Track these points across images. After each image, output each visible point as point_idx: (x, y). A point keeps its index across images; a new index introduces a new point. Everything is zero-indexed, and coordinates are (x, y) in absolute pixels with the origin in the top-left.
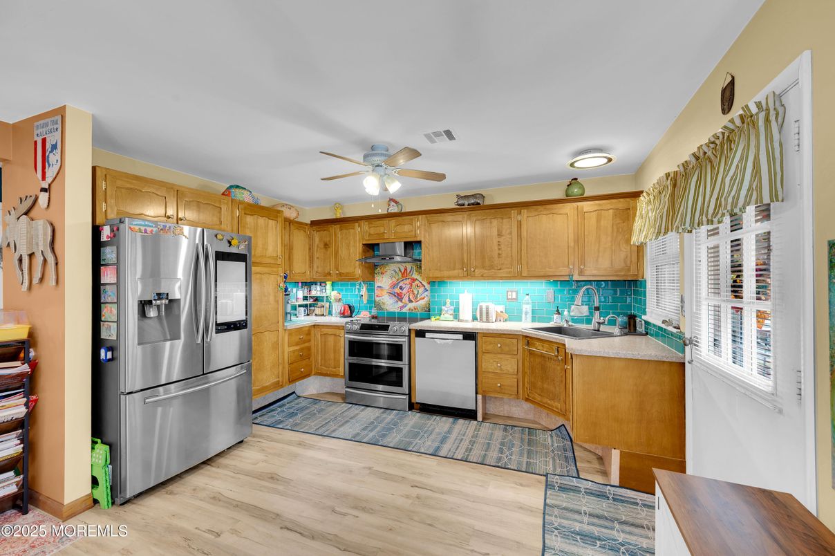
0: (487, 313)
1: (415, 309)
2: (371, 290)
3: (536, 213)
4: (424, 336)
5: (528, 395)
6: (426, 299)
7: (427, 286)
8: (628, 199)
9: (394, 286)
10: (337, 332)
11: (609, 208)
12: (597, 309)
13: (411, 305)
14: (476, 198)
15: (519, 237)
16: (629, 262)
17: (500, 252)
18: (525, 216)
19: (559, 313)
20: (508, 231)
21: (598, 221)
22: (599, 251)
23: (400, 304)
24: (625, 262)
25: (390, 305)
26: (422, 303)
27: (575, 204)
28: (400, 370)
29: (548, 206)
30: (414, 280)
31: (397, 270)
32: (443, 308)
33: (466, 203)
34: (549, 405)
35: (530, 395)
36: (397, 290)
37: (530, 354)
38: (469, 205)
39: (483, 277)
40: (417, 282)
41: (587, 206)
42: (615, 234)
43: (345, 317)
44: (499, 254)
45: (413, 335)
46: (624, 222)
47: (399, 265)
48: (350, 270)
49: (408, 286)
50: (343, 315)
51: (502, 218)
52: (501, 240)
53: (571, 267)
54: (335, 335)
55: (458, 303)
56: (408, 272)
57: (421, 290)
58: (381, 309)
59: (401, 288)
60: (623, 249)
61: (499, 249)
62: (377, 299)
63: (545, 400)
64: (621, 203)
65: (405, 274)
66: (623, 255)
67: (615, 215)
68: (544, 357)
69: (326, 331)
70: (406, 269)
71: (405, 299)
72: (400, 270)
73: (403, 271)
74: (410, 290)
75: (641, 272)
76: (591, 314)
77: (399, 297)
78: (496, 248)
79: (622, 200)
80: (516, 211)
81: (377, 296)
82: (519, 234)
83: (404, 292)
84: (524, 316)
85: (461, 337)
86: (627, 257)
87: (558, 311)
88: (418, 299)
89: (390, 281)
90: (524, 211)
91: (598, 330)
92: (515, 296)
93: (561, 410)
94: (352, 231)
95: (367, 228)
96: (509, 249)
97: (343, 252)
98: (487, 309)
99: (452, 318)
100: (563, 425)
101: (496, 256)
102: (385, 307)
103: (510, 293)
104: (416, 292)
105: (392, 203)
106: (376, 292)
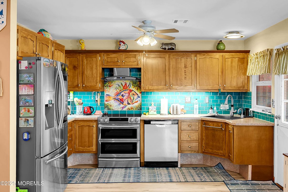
0: (177, 110)
1: (132, 108)
2: (102, 97)
3: (204, 57)
4: (150, 123)
5: (204, 150)
6: (139, 102)
7: (140, 95)
8: (244, 54)
9: (118, 94)
10: (91, 124)
11: (236, 57)
12: (232, 106)
13: (129, 106)
14: (172, 45)
15: (195, 69)
16: (244, 83)
17: (186, 76)
18: (199, 58)
19: (212, 109)
20: (190, 65)
21: (232, 63)
22: (232, 77)
23: (122, 106)
24: (242, 83)
25: (116, 107)
26: (136, 105)
27: (221, 54)
28: (135, 144)
29: (209, 54)
30: (131, 91)
31: (120, 85)
32: (150, 107)
33: (167, 48)
34: (217, 153)
35: (205, 150)
36: (120, 97)
37: (206, 129)
38: (168, 49)
39: (177, 90)
40: (133, 92)
41: (227, 55)
42: (238, 70)
43: (87, 115)
44: (185, 78)
45: (142, 123)
46: (242, 64)
48: (93, 84)
49: (127, 95)
50: (85, 113)
51: (187, 58)
52: (186, 69)
53: (220, 85)
54: (89, 126)
55: (160, 105)
56: (127, 86)
57: (136, 97)
58: (109, 109)
59: (122, 96)
60: (242, 77)
61: (185, 75)
62: (106, 103)
63: (214, 151)
64: (241, 55)
65: (125, 87)
66: (242, 80)
67: (239, 61)
68: (214, 130)
69: (82, 124)
70: (126, 84)
71: (125, 103)
72: (122, 84)
73: (124, 86)
74: (129, 97)
75: (249, 89)
76: (230, 109)
77: (121, 101)
79: (241, 54)
80: (194, 55)
81: (106, 101)
82: (195, 67)
83: (124, 98)
84: (195, 111)
86: (243, 81)
87: (211, 107)
88: (134, 102)
89: (115, 91)
90: (198, 56)
91: (233, 116)
92: (189, 100)
93: (223, 154)
94: (94, 59)
95: (106, 58)
96: (190, 75)
97: (88, 72)
98: (177, 107)
99: (155, 113)
100: (220, 163)
101: (183, 78)
102: (111, 108)
103: (187, 99)
104: (132, 98)
105: (122, 44)
106: (105, 98)
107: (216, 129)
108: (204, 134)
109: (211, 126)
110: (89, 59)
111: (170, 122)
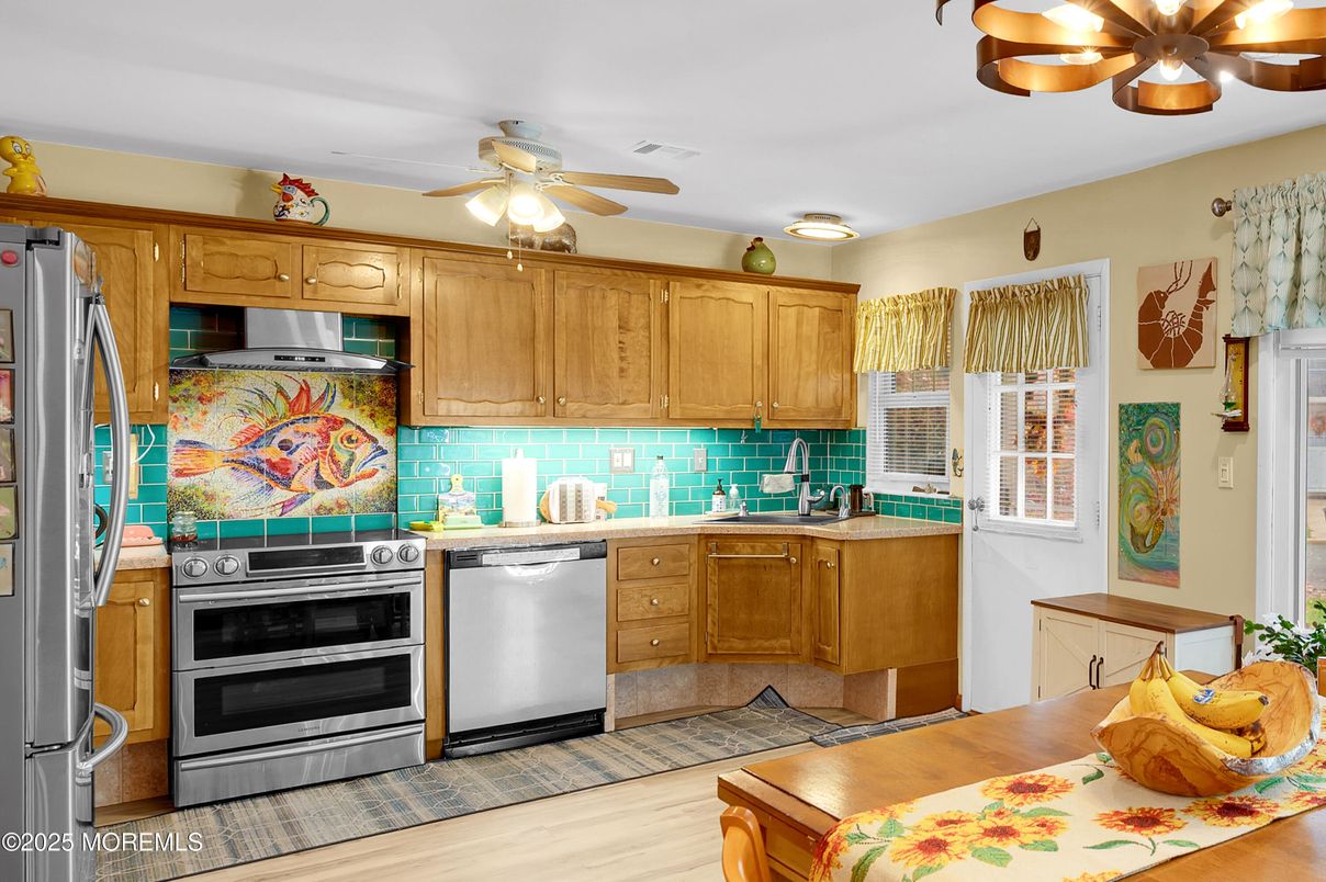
0: (579, 502)
1: (340, 506)
2: (154, 454)
3: (699, 293)
4: (478, 564)
6: (382, 477)
7: (386, 441)
8: (838, 294)
9: (255, 439)
11: (815, 304)
12: (804, 478)
13: (324, 497)
14: (559, 234)
15: (665, 336)
16: (839, 399)
17: (624, 365)
18: (678, 296)
19: (723, 493)
20: (643, 321)
21: (799, 323)
22: (799, 376)
23: (281, 494)
24: (835, 398)
25: (242, 501)
26: (366, 487)
27: (765, 288)
29: (720, 283)
30: (337, 423)
31: (271, 392)
32: (442, 497)
34: (767, 649)
35: (719, 646)
36: (272, 453)
37: (721, 568)
39: (585, 420)
40: (347, 429)
41: (782, 294)
42: (822, 350)
44: (622, 370)
45: (431, 565)
46: (833, 330)
47: (278, 376)
49: (313, 442)
51: (630, 293)
52: (627, 338)
53: (759, 404)
55: (492, 485)
56: (315, 398)
58: (200, 514)
59: (285, 446)
60: (832, 377)
61: (622, 359)
62: (180, 483)
63: (756, 643)
64: (829, 299)
66: (832, 387)
67: (822, 319)
68: (755, 566)
70: (305, 390)
71: (304, 479)
72: (281, 391)
73: (293, 395)
74: (324, 450)
76: (797, 491)
77: (280, 474)
78: (615, 355)
79: (831, 293)
80: (658, 282)
81: (180, 473)
82: (664, 330)
83: (297, 457)
86: (837, 391)
87: (719, 488)
88: (352, 476)
89: (240, 425)
90: (675, 285)
91: (809, 515)
92: (628, 462)
93: (792, 649)
95: (197, 253)
96: (644, 361)
98: (579, 492)
99: (476, 520)
100: (770, 686)
101: (615, 373)
102: (216, 507)
103: (617, 456)
104: (343, 458)
105: (299, 194)
106: (173, 461)
107: (764, 563)
108: (712, 588)
109: (744, 553)
111: (575, 553)
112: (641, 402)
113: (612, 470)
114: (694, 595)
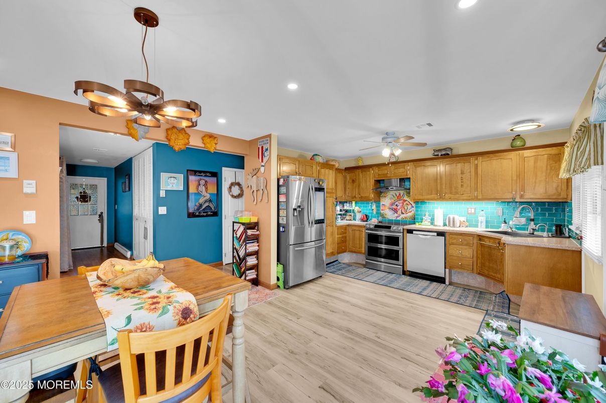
0: (454, 221)
1: (405, 218)
2: (378, 207)
3: (489, 159)
4: (412, 233)
6: (413, 212)
7: (413, 205)
8: (559, 148)
9: (392, 204)
10: (361, 229)
11: (544, 154)
12: (532, 220)
13: (403, 216)
14: (446, 151)
15: (476, 174)
16: (559, 189)
18: (481, 161)
19: (506, 223)
20: (469, 171)
21: (536, 162)
22: (535, 182)
23: (396, 215)
24: (557, 189)
25: (390, 215)
26: (410, 214)
27: (517, 152)
28: (397, 252)
29: (497, 154)
30: (405, 201)
31: (394, 195)
32: (424, 218)
33: (440, 154)
34: (493, 276)
35: (481, 271)
36: (394, 207)
37: (482, 246)
38: (441, 155)
39: (450, 199)
40: (407, 202)
41: (527, 153)
42: (549, 171)
43: (364, 221)
44: (462, 185)
45: (405, 232)
46: (556, 163)
47: (396, 192)
48: (367, 195)
49: (401, 205)
50: (362, 220)
51: (464, 163)
52: (464, 176)
53: (514, 193)
54: (360, 231)
55: (433, 215)
56: (401, 195)
57: (410, 207)
58: (384, 218)
59: (396, 205)
60: (555, 181)
61: (462, 182)
62: (382, 212)
64: (552, 151)
65: (399, 197)
66: (555, 185)
67: (549, 159)
68: (491, 248)
69: (354, 228)
70: (400, 194)
71: (399, 212)
72: (396, 195)
73: (398, 195)
74: (403, 206)
75: (569, 197)
76: (528, 224)
77: (396, 211)
78: (460, 181)
79: (554, 148)
80: (474, 158)
81: (382, 210)
82: (476, 172)
83: (399, 208)
84: (479, 224)
85: (436, 234)
86: (558, 186)
87: (505, 221)
88: (408, 212)
89: (390, 201)
90: (480, 158)
91: (533, 234)
92: (473, 211)
93: (501, 279)
94: (368, 173)
95: (377, 171)
96: (469, 182)
97: (363, 185)
98: (454, 219)
99: (429, 224)
100: (505, 291)
101: (460, 186)
102: (387, 216)
103: (470, 210)
104: (406, 208)
105: (393, 156)
106: (381, 208)
107: (492, 247)
108: (479, 252)
109: (487, 243)
110: (364, 173)
112: (468, 194)
113: (468, 213)
114: (475, 252)
